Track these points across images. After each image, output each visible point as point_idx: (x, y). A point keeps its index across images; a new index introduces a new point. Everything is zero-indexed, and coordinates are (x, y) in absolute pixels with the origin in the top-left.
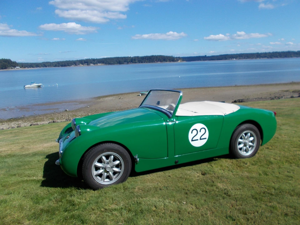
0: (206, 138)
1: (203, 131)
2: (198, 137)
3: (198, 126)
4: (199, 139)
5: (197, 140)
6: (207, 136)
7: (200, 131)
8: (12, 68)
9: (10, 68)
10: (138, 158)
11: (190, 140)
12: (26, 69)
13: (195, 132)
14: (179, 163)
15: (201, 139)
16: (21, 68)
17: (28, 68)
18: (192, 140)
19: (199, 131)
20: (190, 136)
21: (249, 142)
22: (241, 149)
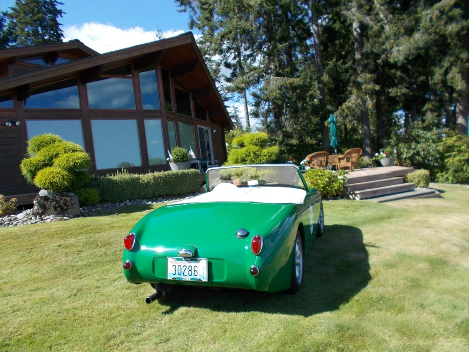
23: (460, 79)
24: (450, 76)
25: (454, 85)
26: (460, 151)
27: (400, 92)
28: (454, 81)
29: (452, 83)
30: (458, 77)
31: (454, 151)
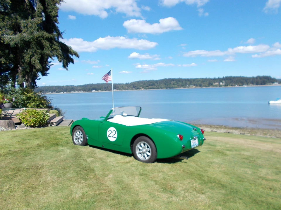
1: (114, 132)
2: (111, 135)
3: (112, 129)
5: (111, 137)
6: (116, 136)
9: (269, 84)
10: (88, 137)
11: (108, 136)
13: (110, 132)
15: (113, 137)
16: (279, 83)
18: (109, 136)
19: (112, 132)
20: (108, 133)
21: (146, 151)
22: (141, 154)
23: (38, 63)
24: (33, 59)
25: (35, 65)
26: (34, 100)
27: (3, 61)
28: (35, 62)
29: (34, 63)
30: (37, 61)
31: (31, 100)
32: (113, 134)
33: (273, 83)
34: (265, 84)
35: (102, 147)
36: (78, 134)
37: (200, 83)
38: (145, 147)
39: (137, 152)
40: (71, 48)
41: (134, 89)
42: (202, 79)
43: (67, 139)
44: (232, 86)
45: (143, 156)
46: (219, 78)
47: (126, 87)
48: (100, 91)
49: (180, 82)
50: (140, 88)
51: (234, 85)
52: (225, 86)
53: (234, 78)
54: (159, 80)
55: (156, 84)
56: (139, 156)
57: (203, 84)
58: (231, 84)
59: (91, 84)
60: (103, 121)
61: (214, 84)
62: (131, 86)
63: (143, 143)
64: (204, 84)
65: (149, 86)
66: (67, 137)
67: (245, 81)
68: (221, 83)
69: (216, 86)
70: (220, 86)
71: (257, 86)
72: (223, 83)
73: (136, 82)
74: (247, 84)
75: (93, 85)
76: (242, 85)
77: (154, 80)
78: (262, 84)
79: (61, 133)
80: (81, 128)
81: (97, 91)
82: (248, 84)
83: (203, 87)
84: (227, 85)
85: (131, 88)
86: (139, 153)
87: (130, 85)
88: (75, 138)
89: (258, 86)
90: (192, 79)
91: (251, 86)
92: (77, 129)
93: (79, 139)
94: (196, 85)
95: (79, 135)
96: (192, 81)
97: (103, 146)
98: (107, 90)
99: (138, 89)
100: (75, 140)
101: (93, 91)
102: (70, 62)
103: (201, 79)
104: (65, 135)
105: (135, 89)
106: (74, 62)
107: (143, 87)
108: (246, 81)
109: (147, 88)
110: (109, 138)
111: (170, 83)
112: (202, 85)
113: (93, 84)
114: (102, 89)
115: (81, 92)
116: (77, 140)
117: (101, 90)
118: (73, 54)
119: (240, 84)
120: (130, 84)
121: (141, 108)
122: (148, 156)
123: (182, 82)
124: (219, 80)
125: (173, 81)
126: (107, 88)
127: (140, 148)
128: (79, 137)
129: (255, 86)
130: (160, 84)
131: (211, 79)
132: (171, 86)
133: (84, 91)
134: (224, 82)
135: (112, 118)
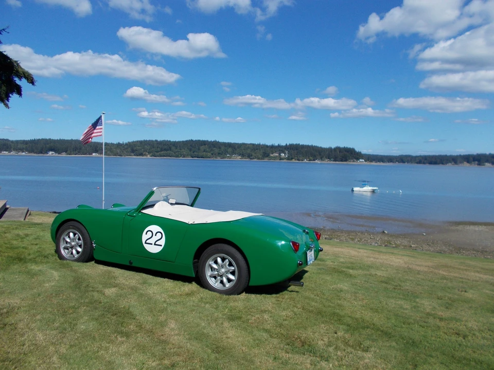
0: (161, 246)
1: (159, 235)
2: (152, 241)
4: (153, 244)
5: (152, 244)
6: (163, 242)
7: (156, 235)
8: (354, 161)
9: (352, 160)
10: (95, 244)
11: (144, 242)
12: (373, 163)
13: (150, 234)
14: (134, 265)
15: (155, 244)
16: (365, 161)
17: (376, 162)
18: (146, 243)
19: (154, 234)
20: (145, 237)
21: (227, 272)
22: (215, 277)
32: (155, 238)
33: (358, 159)
34: (346, 161)
35: (128, 264)
36: (71, 237)
37: (249, 151)
38: (225, 265)
39: (208, 273)
40: (18, 64)
41: (132, 154)
42: (253, 145)
43: (37, 247)
44: (299, 160)
45: (219, 282)
46: (279, 146)
47: (118, 151)
48: (64, 155)
49: (215, 148)
50: (144, 153)
51: (301, 158)
52: (288, 159)
53: (303, 146)
54: (179, 142)
55: (173, 148)
56: (212, 281)
57: (253, 154)
58: (297, 157)
59: (46, 140)
60: (134, 213)
61: (271, 155)
62: (126, 149)
63: (220, 257)
64: (255, 153)
65: (161, 151)
66: (36, 244)
67: (318, 153)
68: (283, 155)
69: (275, 158)
70: (281, 159)
71: (334, 162)
72: (285, 154)
73: (138, 141)
74: (321, 159)
75: (50, 141)
76: (314, 160)
77: (170, 141)
78: (342, 161)
79: (18, 235)
80: (80, 226)
81: (59, 154)
82: (323, 159)
83: (254, 159)
84: (292, 159)
85: (127, 152)
86: (211, 276)
87: (126, 147)
88: (62, 246)
89: (337, 162)
90: (237, 144)
91: (326, 161)
92: (69, 228)
93: (72, 247)
94: (243, 155)
95: (73, 240)
96: (236, 147)
97: (131, 263)
98: (79, 153)
99: (141, 154)
100: (62, 251)
101: (51, 153)
102: (14, 91)
103: (251, 144)
104: (28, 238)
105: (135, 155)
106: (22, 93)
107: (149, 153)
108: (320, 154)
109: (156, 154)
110: (146, 246)
111: (199, 149)
112: (252, 156)
113: (50, 139)
114: (69, 152)
115: (24, 154)
116: (66, 251)
117: (66, 152)
118: (21, 77)
119: (311, 158)
120: (126, 144)
121: (200, 189)
122: (229, 280)
123: (220, 148)
124: (280, 149)
125: (205, 145)
126: (80, 149)
127: (215, 266)
128: (73, 244)
129: (332, 162)
130: (181, 150)
131: (267, 146)
132: (201, 154)
133: (30, 152)
134: (287, 152)
135: (152, 206)
